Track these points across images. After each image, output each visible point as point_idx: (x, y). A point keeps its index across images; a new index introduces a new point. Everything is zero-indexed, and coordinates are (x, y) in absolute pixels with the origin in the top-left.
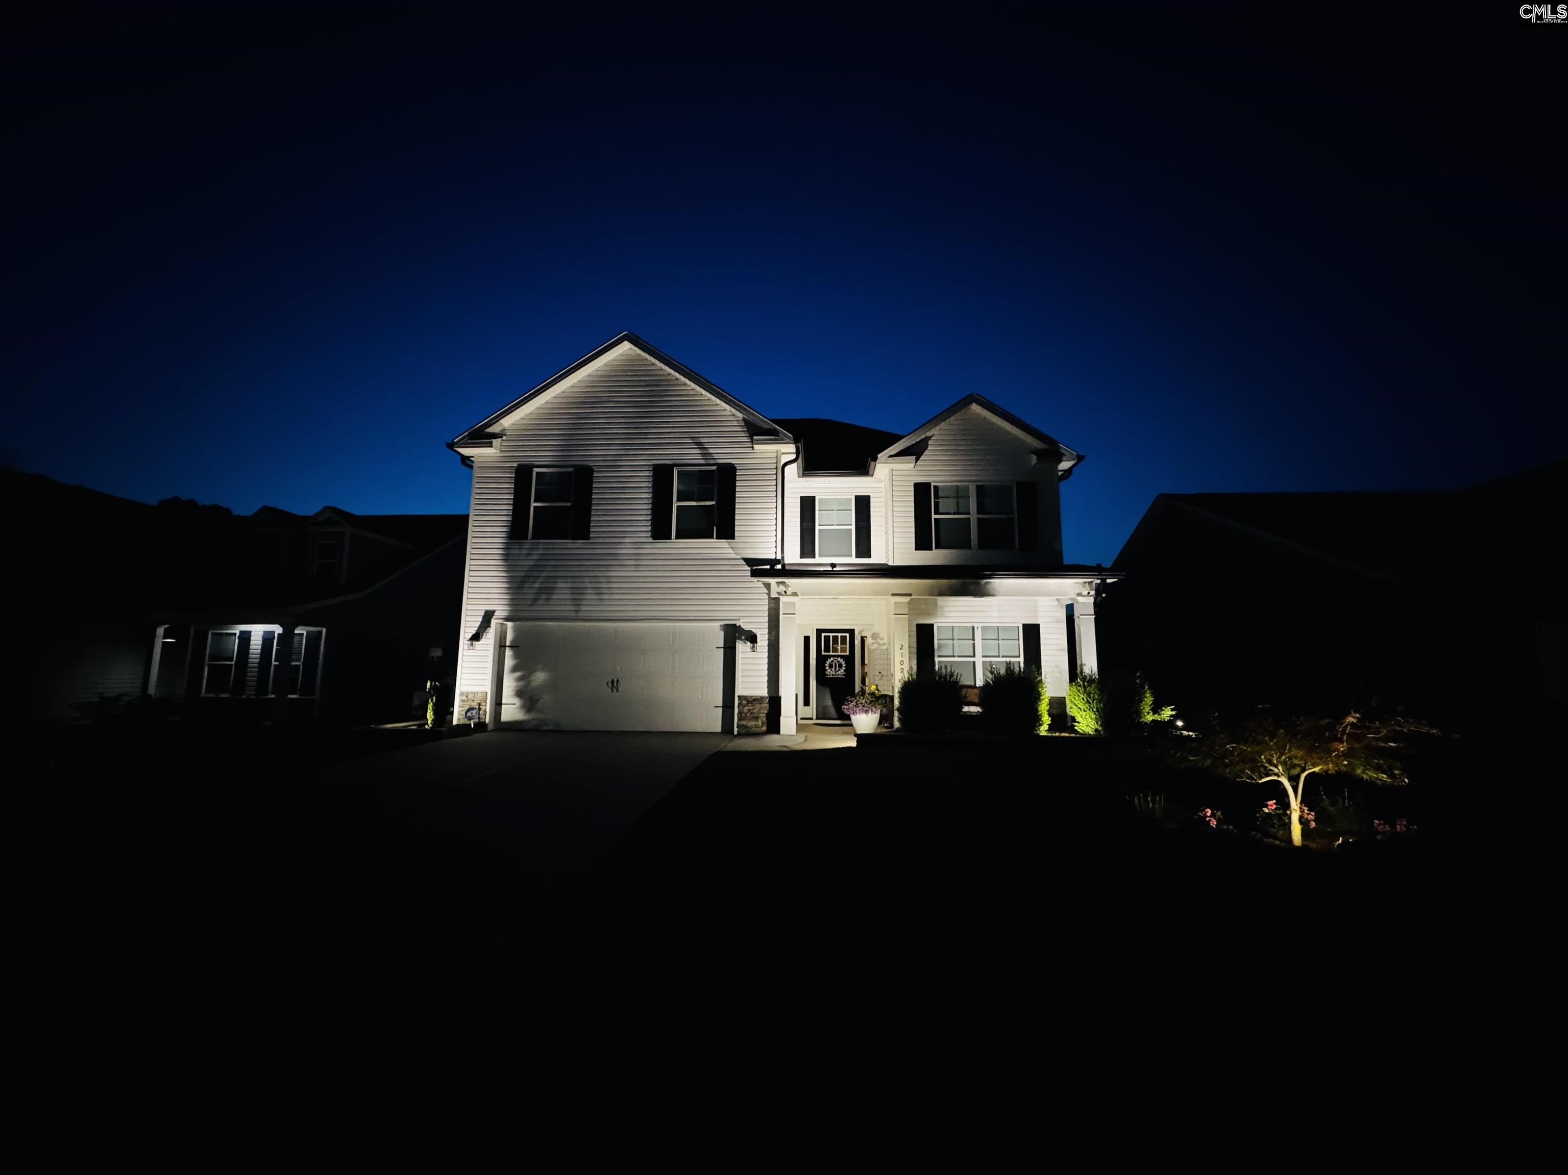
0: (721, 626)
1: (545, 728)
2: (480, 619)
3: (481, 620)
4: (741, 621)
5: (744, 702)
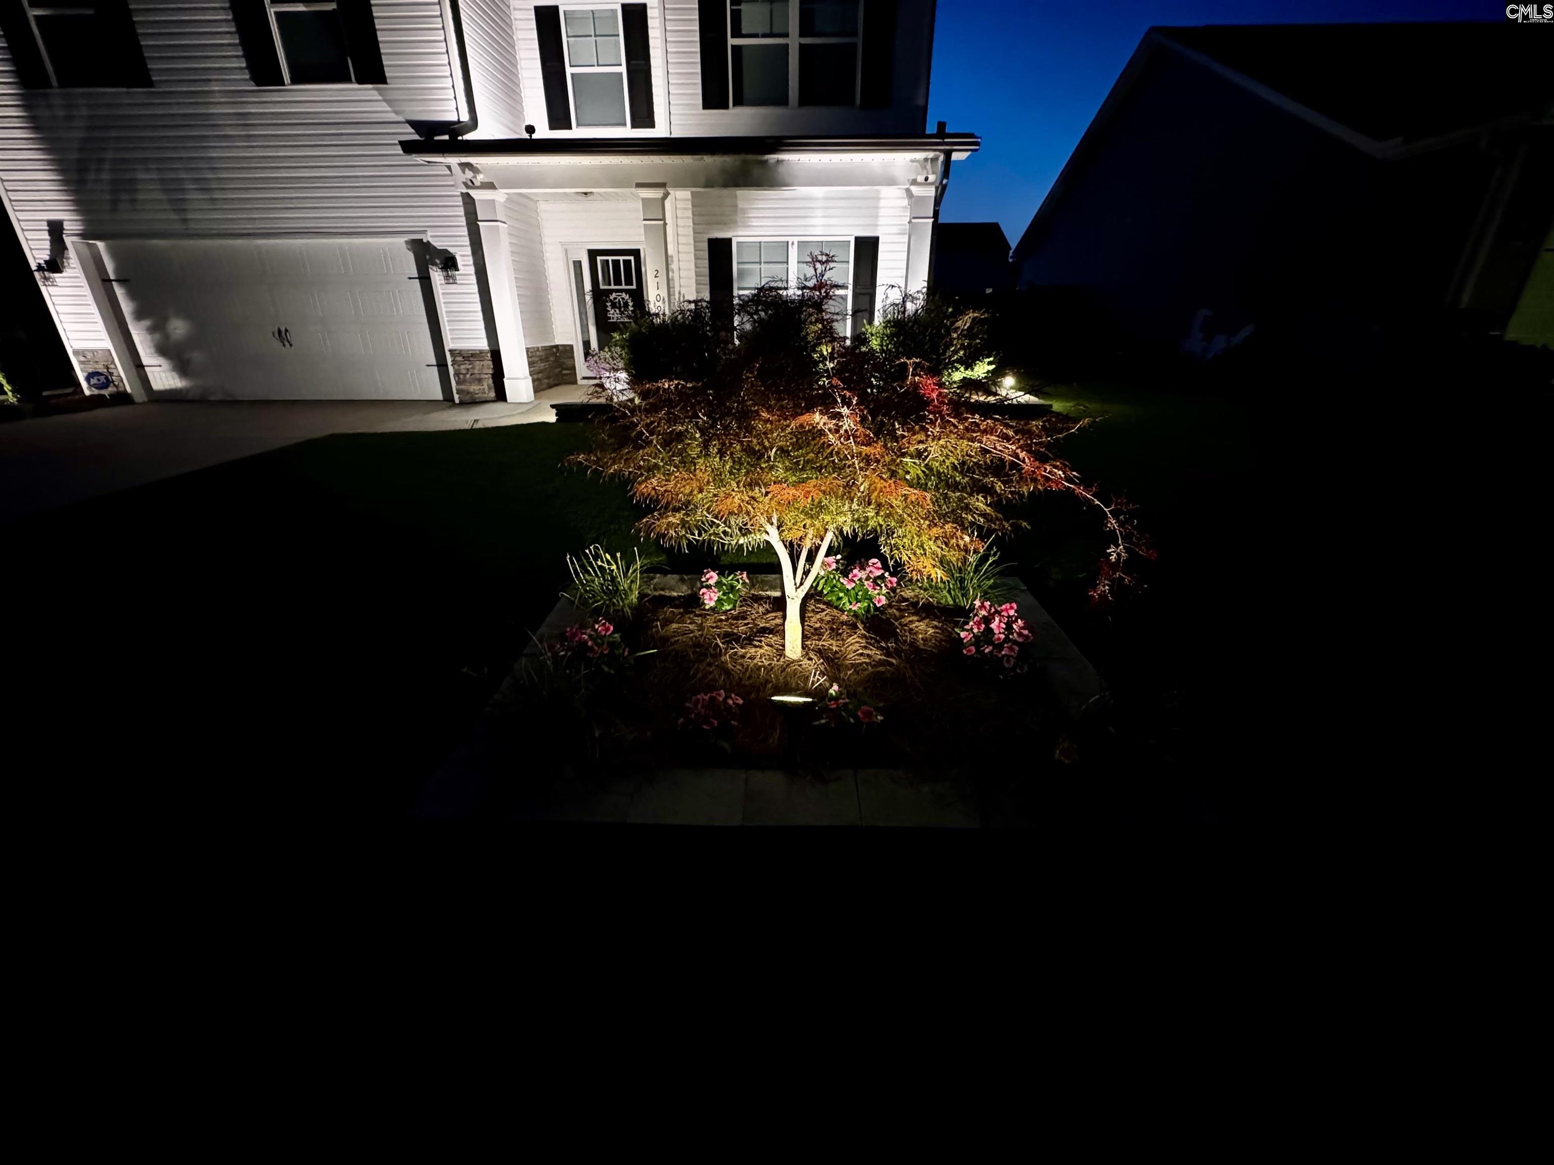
0: (406, 242)
1: (212, 398)
2: (47, 234)
4: (429, 234)
5: (460, 359)
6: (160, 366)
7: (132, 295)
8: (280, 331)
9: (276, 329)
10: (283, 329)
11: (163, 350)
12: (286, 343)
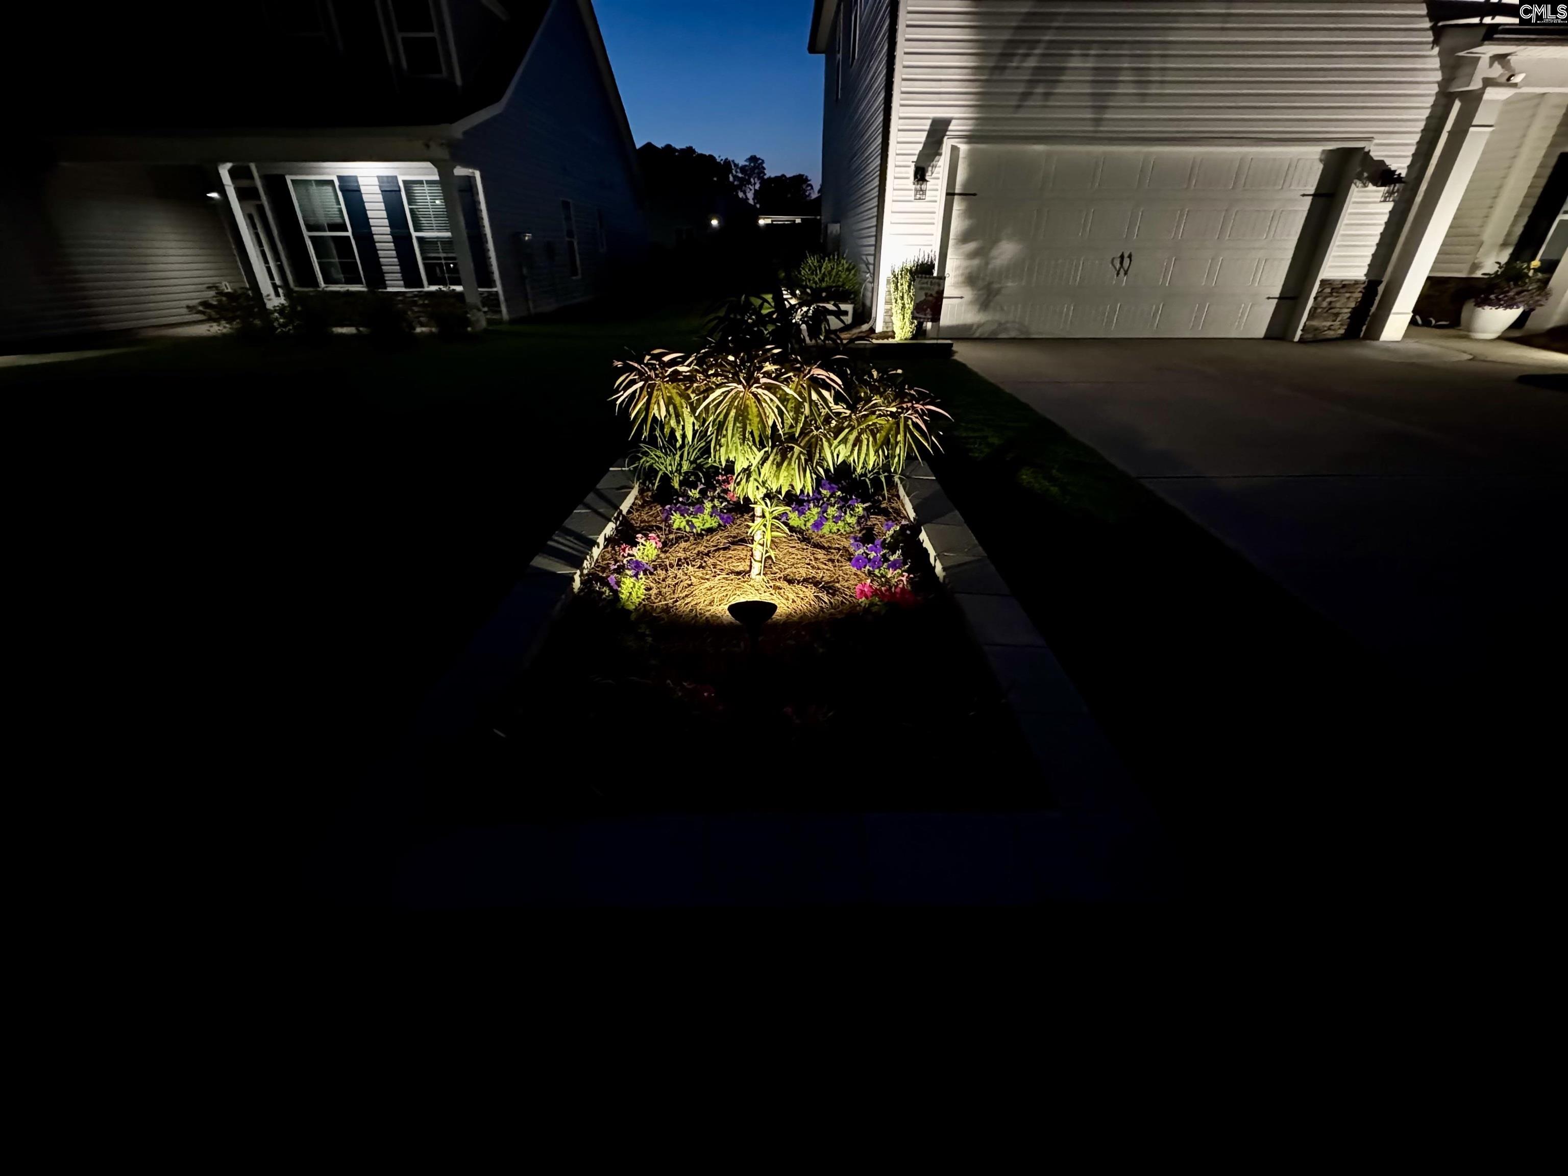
0: (1323, 151)
2: (923, 137)
3: (923, 139)
4: (1373, 141)
5: (1327, 290)
6: (962, 298)
7: (969, 213)
8: (1122, 257)
9: (1119, 254)
10: (1126, 255)
11: (971, 280)
12: (1122, 272)
